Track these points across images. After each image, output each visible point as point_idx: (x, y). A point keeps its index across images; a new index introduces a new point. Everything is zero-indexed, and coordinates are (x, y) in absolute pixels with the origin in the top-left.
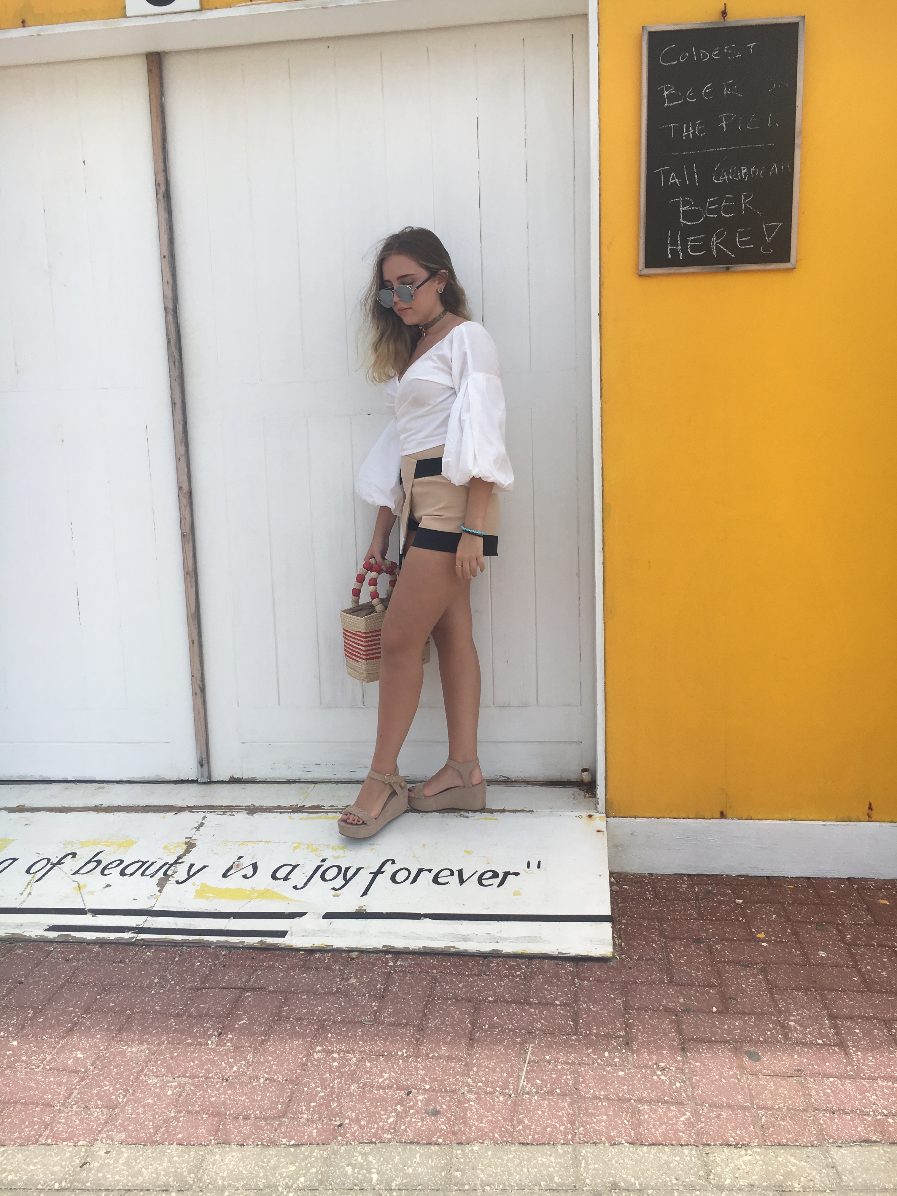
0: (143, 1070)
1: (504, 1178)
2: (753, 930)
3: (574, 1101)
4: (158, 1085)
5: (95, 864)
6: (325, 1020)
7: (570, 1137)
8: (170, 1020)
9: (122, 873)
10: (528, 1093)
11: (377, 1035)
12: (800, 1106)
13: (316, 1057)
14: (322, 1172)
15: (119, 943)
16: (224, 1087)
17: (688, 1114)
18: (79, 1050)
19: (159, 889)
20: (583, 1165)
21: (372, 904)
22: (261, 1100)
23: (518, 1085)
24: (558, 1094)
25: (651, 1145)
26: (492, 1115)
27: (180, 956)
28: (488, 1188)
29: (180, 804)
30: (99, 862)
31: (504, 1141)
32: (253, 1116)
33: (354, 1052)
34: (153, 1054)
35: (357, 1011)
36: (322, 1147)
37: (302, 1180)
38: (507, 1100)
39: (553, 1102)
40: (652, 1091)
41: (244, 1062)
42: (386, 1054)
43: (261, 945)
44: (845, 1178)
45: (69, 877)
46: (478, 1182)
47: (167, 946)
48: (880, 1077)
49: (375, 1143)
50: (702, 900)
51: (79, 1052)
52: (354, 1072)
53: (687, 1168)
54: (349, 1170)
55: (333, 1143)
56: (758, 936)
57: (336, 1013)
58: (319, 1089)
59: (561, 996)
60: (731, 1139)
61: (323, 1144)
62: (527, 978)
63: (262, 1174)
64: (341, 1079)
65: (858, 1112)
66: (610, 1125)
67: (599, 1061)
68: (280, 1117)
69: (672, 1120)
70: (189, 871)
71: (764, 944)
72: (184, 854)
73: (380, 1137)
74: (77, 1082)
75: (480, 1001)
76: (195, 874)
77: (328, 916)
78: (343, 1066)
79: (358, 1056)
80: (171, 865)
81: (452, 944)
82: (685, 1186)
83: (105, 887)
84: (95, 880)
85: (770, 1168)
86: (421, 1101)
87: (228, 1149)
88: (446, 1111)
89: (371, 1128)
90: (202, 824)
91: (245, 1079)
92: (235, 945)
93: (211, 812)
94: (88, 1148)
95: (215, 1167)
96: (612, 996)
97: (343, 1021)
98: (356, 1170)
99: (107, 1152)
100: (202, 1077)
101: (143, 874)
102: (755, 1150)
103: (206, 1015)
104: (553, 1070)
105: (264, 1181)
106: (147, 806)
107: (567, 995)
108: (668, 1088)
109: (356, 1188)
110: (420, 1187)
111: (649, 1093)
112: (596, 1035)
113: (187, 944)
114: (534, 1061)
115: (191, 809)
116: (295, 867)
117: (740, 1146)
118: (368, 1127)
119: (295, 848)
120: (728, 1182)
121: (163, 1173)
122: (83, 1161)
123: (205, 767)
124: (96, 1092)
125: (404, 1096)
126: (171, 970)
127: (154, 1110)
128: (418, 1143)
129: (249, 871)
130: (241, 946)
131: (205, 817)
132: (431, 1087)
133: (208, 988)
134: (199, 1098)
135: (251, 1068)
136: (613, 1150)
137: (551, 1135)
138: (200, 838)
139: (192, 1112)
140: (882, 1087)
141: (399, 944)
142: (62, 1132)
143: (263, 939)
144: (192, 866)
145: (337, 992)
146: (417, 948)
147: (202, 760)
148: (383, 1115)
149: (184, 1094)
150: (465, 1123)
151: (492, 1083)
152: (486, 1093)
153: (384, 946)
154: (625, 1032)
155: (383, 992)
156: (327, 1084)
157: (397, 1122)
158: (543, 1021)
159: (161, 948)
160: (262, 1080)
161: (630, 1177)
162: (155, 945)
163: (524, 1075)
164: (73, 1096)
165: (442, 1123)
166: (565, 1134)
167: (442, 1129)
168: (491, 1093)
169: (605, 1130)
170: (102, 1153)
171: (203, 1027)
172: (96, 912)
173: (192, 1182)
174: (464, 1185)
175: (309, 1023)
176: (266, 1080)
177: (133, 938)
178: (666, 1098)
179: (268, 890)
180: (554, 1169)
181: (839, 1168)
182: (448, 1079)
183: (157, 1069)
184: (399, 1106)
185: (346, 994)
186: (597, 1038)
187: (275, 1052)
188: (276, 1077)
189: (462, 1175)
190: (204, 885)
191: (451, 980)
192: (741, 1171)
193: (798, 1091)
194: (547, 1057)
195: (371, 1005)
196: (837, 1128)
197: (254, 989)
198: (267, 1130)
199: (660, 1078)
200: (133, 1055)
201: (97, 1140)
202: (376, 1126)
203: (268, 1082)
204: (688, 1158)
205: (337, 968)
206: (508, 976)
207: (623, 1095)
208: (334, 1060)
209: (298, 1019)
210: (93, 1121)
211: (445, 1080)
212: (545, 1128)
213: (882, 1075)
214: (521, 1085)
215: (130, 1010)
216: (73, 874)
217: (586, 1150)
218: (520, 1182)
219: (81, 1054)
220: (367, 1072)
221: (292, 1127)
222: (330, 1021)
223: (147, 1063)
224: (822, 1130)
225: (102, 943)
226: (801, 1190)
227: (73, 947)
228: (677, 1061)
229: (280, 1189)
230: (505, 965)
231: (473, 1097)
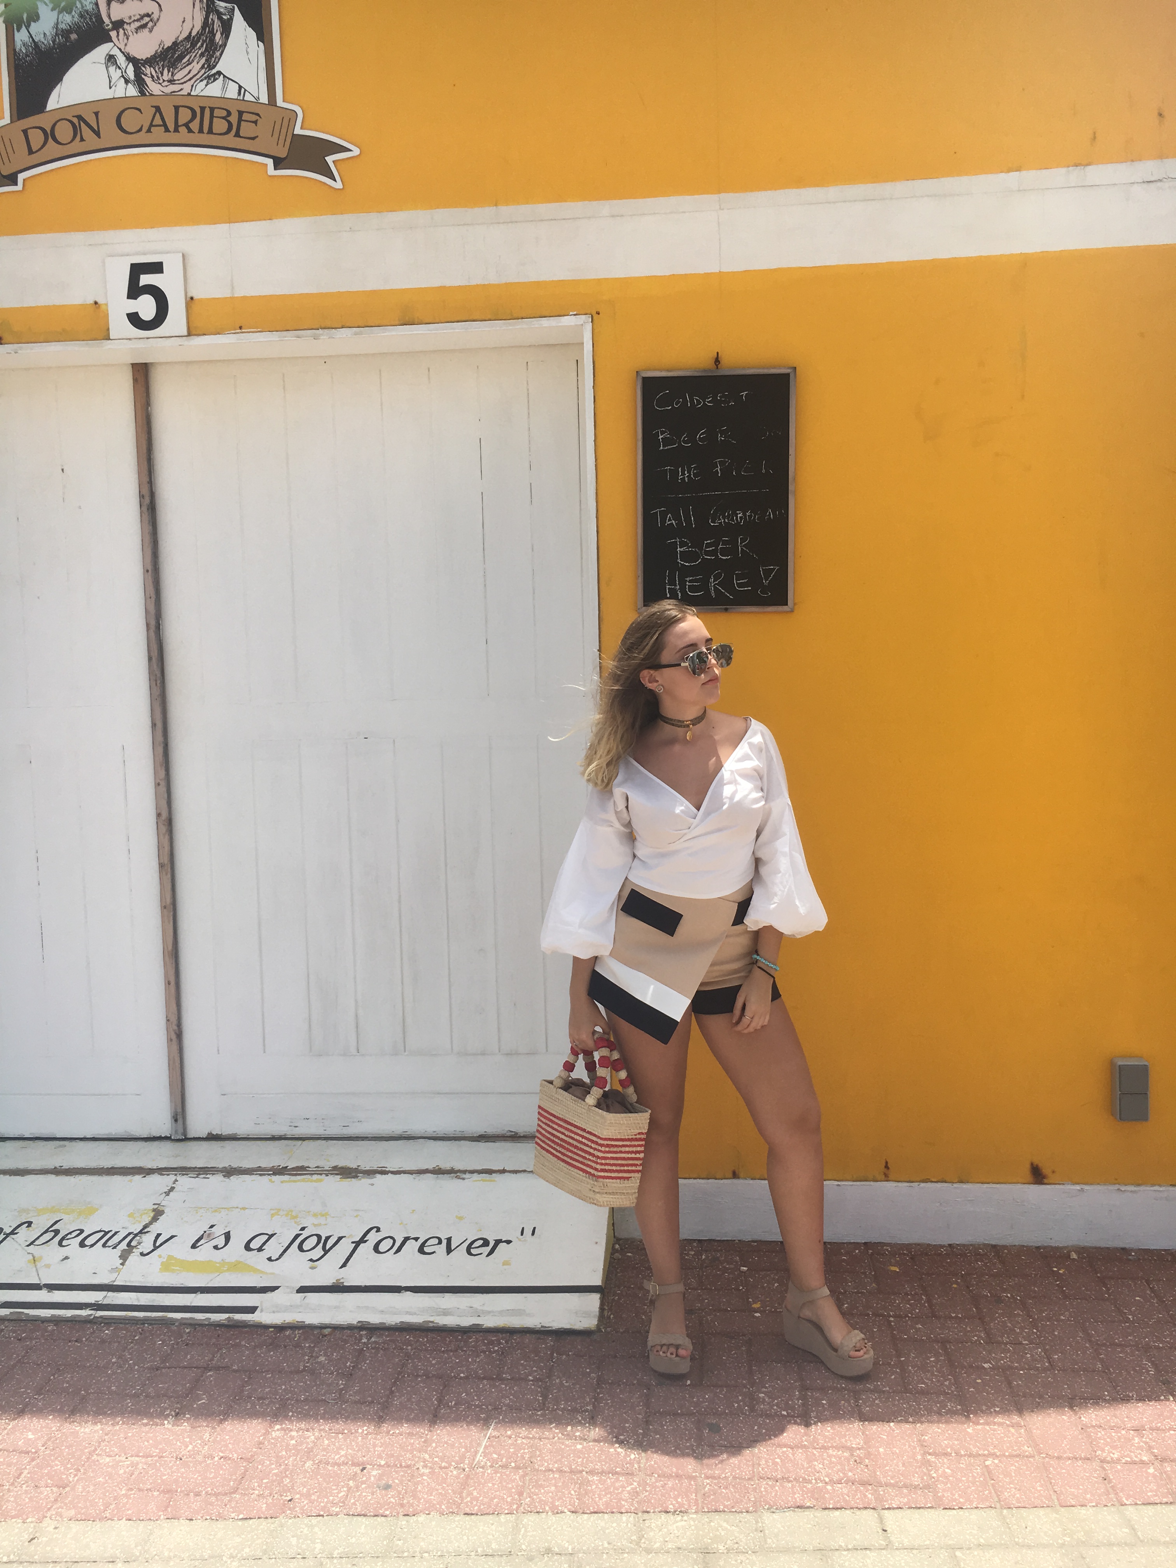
0: (96, 1449)
1: (444, 1545)
2: (750, 1300)
3: (527, 1474)
4: (110, 1464)
5: (53, 1234)
6: (288, 1399)
7: (515, 1507)
8: (126, 1400)
9: (82, 1244)
10: (483, 1467)
11: (339, 1413)
12: (746, 1474)
13: (274, 1436)
14: (267, 1543)
15: (76, 1321)
16: (178, 1465)
17: (635, 1484)
18: (30, 1431)
19: (121, 1261)
20: (522, 1532)
21: (352, 1277)
22: (213, 1478)
23: (474, 1460)
24: (512, 1468)
25: (592, 1513)
26: (443, 1488)
27: (141, 1334)
28: (426, 1555)
29: (149, 1165)
30: (57, 1232)
31: (450, 1512)
32: (204, 1492)
33: (313, 1430)
34: (106, 1434)
35: (323, 1389)
36: (270, 1520)
37: (247, 1550)
38: (460, 1474)
39: (507, 1475)
40: (606, 1463)
41: (199, 1442)
42: (346, 1431)
43: (229, 1321)
44: (769, 1541)
45: (23, 1248)
46: (418, 1550)
47: (128, 1324)
48: (832, 1447)
49: (323, 1516)
50: (706, 1267)
51: (30, 1433)
52: (310, 1450)
53: (621, 1533)
54: (294, 1541)
55: (281, 1517)
56: (755, 1306)
57: (300, 1392)
58: (273, 1466)
59: (536, 1371)
60: (671, 1506)
61: (271, 1518)
62: (503, 1353)
63: (207, 1546)
64: (297, 1456)
65: (801, 1479)
66: (557, 1495)
67: (560, 1435)
68: (231, 1493)
69: (618, 1489)
70: (155, 1241)
71: (758, 1315)
72: (151, 1223)
73: (329, 1511)
74: (28, 1462)
75: (452, 1378)
76: (161, 1245)
77: (303, 1290)
78: (301, 1443)
79: (317, 1434)
80: (136, 1235)
81: (431, 1319)
82: (615, 1549)
83: (63, 1260)
84: (51, 1253)
85: (701, 1532)
86: (375, 1476)
87: (176, 1524)
88: (398, 1485)
89: (321, 1502)
90: (172, 1189)
91: (200, 1458)
92: (200, 1322)
93: (183, 1175)
94: (37, 1525)
95: (162, 1540)
96: (588, 1370)
97: (306, 1400)
98: (301, 1541)
99: (56, 1528)
100: (156, 1456)
101: (104, 1245)
102: (691, 1516)
103: (164, 1395)
104: (512, 1444)
105: (209, 1552)
106: (112, 1168)
107: (542, 1370)
108: (621, 1460)
109: (298, 1556)
110: (361, 1555)
111: (602, 1465)
112: (563, 1410)
113: (149, 1322)
114: (494, 1437)
115: (161, 1171)
116: (271, 1236)
117: (677, 1513)
118: (317, 1501)
119: (273, 1215)
120: (657, 1545)
121: (110, 1546)
122: (31, 1537)
123: (180, 1121)
124: (46, 1471)
125: (359, 1472)
126: (130, 1349)
127: (105, 1488)
128: (365, 1515)
129: (221, 1241)
130: (207, 1323)
131: (176, 1180)
132: (386, 1463)
133: (169, 1368)
134: (151, 1476)
135: (206, 1447)
136: (554, 1518)
137: (497, 1505)
138: (171, 1204)
139: (143, 1490)
140: (830, 1456)
141: (374, 1319)
142: (12, 1510)
143: (231, 1315)
144: (159, 1235)
145: (304, 1370)
146: (393, 1323)
147: (177, 1115)
148: (334, 1490)
149: (136, 1473)
150: (415, 1496)
151: (449, 1458)
152: (441, 1468)
153: (359, 1322)
154: (593, 1407)
155: (352, 1370)
156: (282, 1461)
157: (347, 1496)
158: (511, 1397)
159: (121, 1325)
160: (216, 1459)
161: (565, 1542)
162: (114, 1323)
163: (482, 1450)
164: (23, 1476)
165: (393, 1496)
166: (511, 1504)
167: (391, 1502)
168: (445, 1468)
169: (550, 1500)
170: (51, 1529)
171: (160, 1407)
172: (52, 1287)
173: (138, 1554)
174: (403, 1552)
175: (271, 1402)
176: (220, 1459)
177: (91, 1315)
178: (618, 1469)
179: (240, 1262)
180: (493, 1536)
181: (767, 1532)
182: (405, 1455)
183: (110, 1448)
184: (351, 1482)
185: (312, 1372)
186: (563, 1413)
187: (232, 1431)
188: (231, 1456)
189: (404, 1543)
190: (170, 1257)
191: (425, 1356)
192: (672, 1535)
193: (749, 1461)
194: (509, 1433)
195: (337, 1384)
196: (776, 1495)
197: (217, 1368)
198: (217, 1505)
199: (616, 1451)
200: (86, 1436)
201: (46, 1517)
202: (326, 1500)
203: (222, 1460)
204: (625, 1524)
205: (307, 1345)
206: (484, 1352)
207: (576, 1467)
208: (292, 1438)
209: (259, 1399)
210: (43, 1499)
211: (402, 1456)
212: (492, 1499)
213: (835, 1444)
214: (477, 1460)
215: (84, 1390)
216: (28, 1246)
217: (530, 1520)
218: (458, 1549)
219: (33, 1434)
220: (324, 1450)
221: (242, 1503)
222: (293, 1400)
223: (100, 1443)
224: (761, 1497)
225: (57, 1321)
226: (725, 1551)
227: (26, 1325)
228: (638, 1435)
229: (224, 1559)
230: (484, 1340)
231: (427, 1471)
